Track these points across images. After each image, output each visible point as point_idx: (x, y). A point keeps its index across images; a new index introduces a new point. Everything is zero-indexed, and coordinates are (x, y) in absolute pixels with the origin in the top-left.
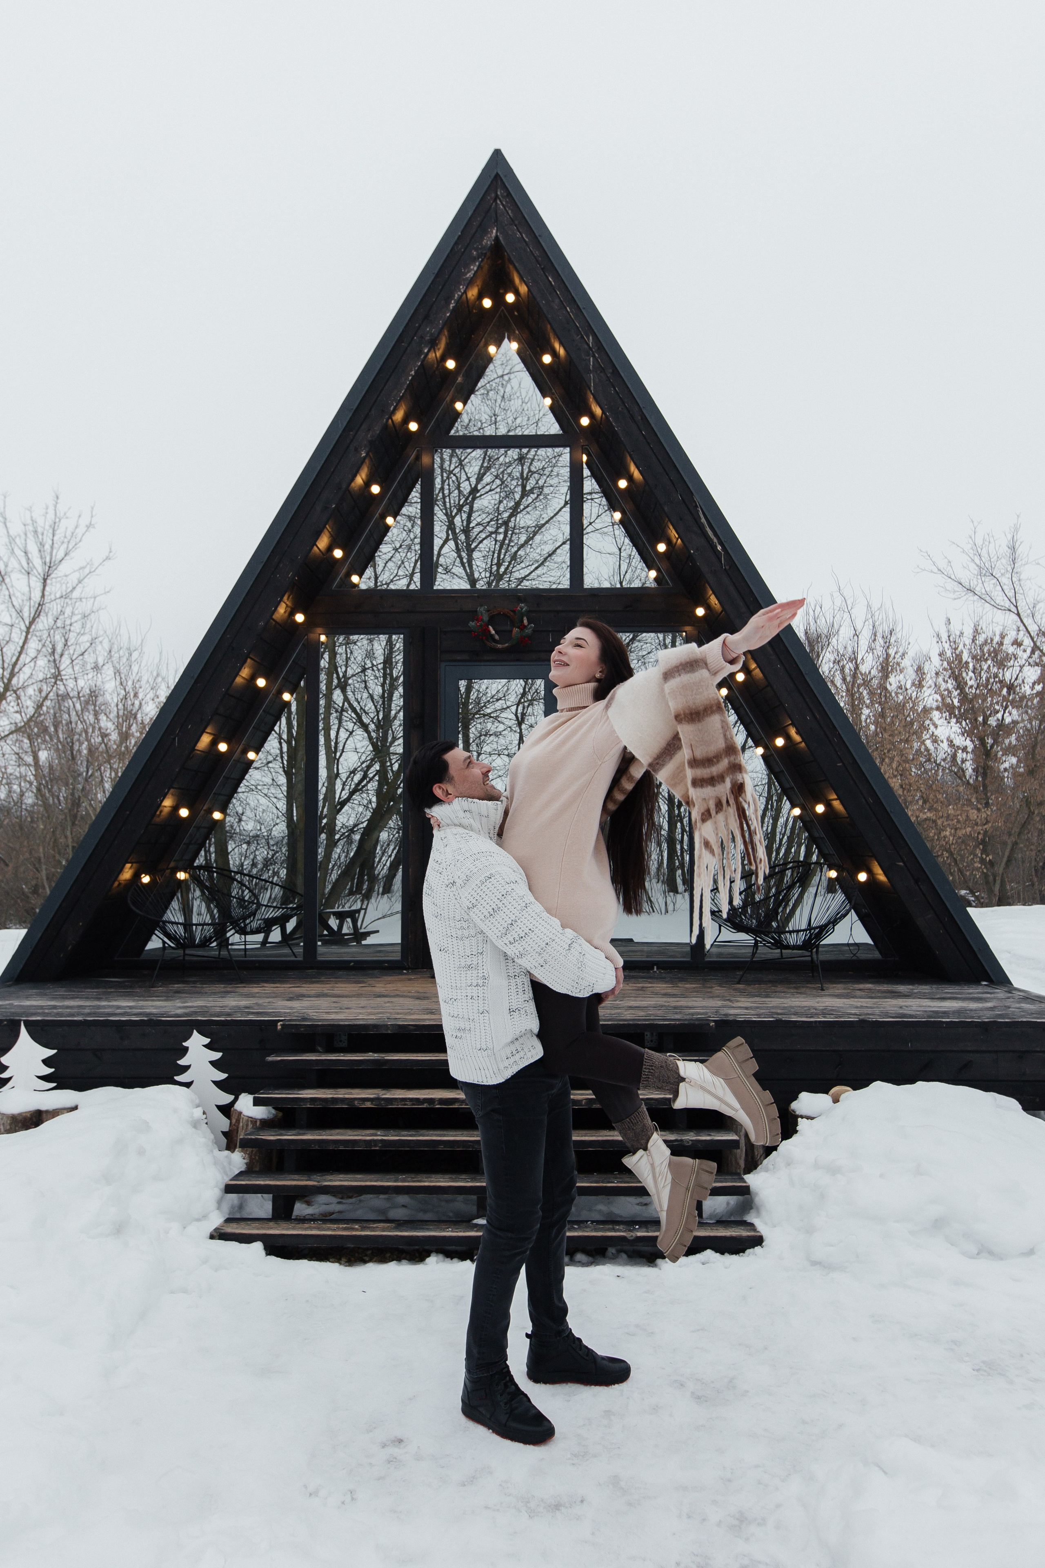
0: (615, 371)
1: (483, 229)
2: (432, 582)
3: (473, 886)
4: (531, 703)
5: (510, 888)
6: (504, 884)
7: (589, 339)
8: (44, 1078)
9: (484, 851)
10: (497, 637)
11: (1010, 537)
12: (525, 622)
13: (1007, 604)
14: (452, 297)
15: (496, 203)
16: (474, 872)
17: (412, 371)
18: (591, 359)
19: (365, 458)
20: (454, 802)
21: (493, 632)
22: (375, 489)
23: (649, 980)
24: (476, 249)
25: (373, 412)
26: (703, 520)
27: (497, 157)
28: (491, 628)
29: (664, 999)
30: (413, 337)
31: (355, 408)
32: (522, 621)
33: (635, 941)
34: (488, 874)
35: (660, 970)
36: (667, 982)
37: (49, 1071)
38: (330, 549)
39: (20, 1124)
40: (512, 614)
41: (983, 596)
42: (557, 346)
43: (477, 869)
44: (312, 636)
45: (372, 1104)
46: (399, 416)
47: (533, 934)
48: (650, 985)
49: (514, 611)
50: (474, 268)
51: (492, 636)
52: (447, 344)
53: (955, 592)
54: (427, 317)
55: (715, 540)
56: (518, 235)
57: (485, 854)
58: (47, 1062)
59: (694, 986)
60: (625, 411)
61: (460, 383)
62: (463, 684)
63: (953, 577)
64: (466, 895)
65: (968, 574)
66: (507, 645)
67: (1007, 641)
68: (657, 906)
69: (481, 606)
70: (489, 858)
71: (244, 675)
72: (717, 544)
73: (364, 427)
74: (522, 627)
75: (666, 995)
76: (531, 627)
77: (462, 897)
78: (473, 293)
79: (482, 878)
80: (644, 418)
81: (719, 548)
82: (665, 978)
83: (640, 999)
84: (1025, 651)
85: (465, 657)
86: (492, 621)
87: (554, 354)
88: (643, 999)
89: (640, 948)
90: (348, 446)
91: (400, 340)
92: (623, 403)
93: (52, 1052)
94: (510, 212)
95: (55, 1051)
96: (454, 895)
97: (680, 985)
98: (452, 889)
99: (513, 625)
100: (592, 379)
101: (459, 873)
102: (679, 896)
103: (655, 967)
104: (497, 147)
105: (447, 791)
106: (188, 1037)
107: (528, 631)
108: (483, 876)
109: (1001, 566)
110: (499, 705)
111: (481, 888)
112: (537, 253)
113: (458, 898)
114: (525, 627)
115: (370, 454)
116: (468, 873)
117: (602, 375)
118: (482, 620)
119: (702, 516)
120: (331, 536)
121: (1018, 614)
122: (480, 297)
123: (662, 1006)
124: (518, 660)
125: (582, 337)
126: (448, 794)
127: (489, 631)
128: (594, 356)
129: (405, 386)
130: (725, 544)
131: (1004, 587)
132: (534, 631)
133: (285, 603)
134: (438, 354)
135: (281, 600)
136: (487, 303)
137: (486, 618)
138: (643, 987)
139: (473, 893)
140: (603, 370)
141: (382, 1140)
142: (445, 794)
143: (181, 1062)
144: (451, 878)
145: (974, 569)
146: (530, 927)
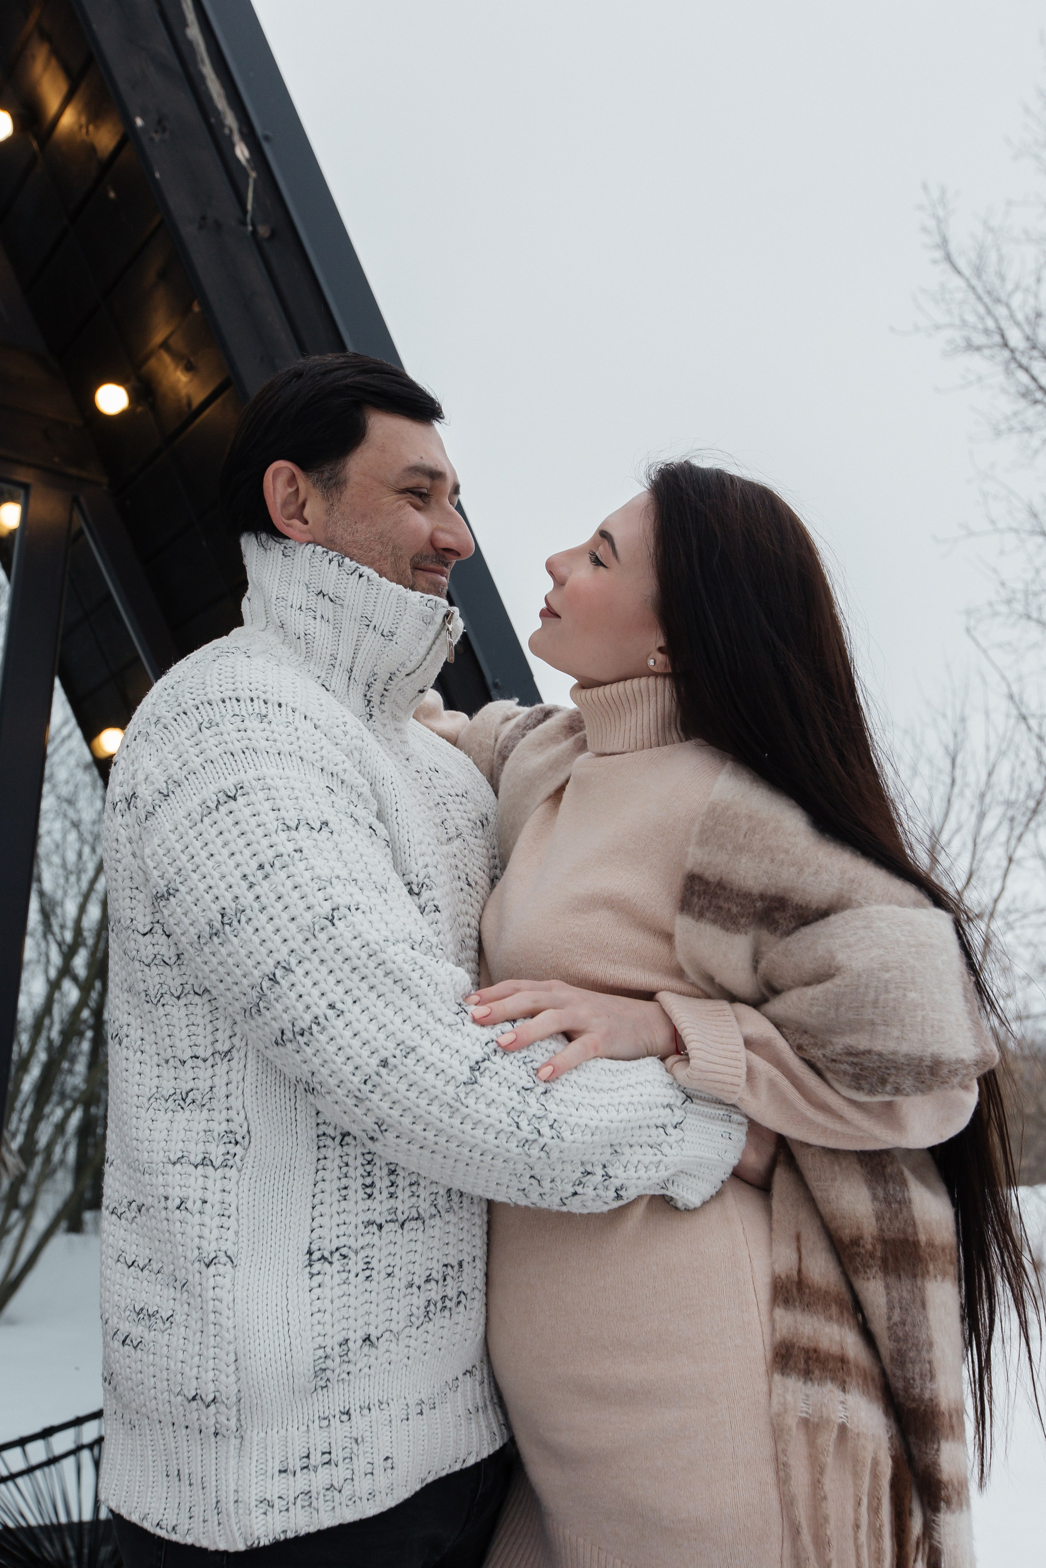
6: (272, 826)
26: (194, 32)
34: (229, 784)
47: (340, 1023)
55: (230, 120)
72: (236, 137)
79: (210, 793)
81: (242, 152)
108: (213, 788)
119: (191, 16)
146: (331, 997)
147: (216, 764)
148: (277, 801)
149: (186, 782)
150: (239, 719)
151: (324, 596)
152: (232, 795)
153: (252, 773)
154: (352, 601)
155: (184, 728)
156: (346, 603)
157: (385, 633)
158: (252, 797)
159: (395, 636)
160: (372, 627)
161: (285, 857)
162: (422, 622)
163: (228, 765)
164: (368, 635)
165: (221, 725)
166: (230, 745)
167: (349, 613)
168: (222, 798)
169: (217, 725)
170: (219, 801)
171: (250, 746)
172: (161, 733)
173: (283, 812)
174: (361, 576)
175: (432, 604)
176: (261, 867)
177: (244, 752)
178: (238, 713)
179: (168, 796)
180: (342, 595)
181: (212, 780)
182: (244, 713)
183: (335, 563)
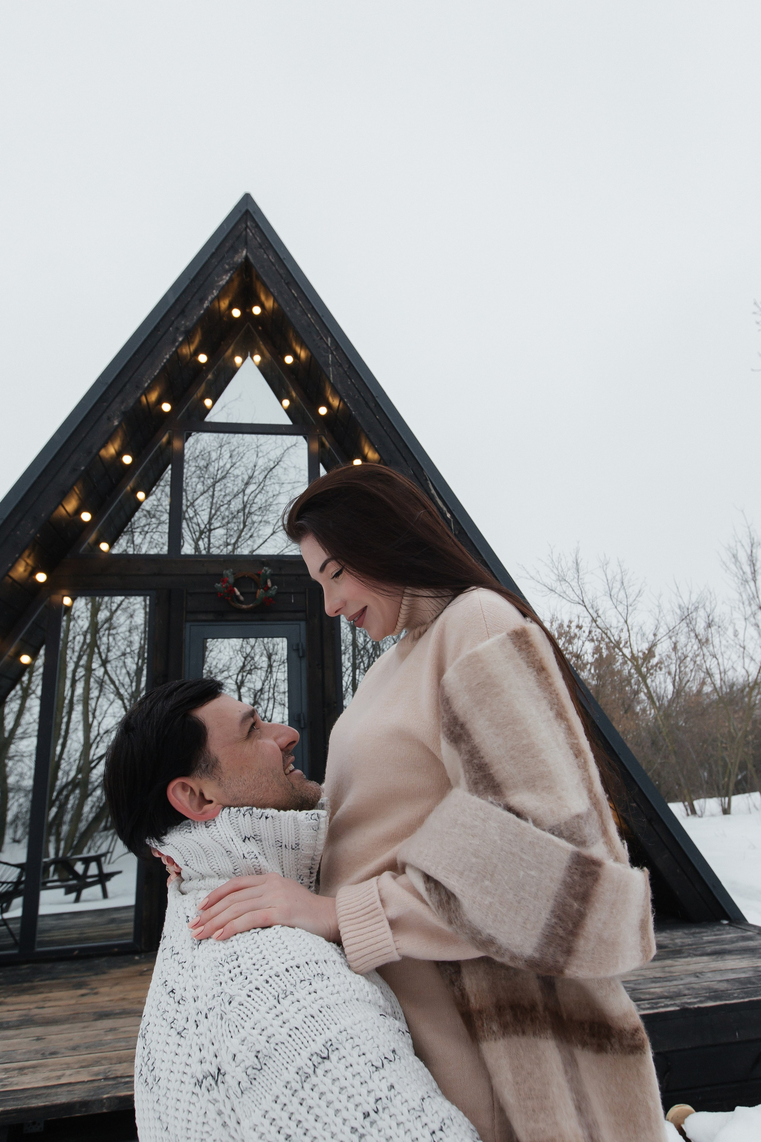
0: (351, 365)
1: (234, 250)
2: (180, 547)
3: (278, 1088)
4: (250, 672)
5: (384, 1085)
7: (327, 340)
9: (301, 961)
10: (242, 598)
11: (574, 556)
12: (269, 583)
13: (577, 599)
14: (207, 299)
15: (246, 231)
16: (278, 1038)
17: (166, 354)
18: (330, 356)
19: (117, 426)
20: (218, 820)
21: (238, 593)
22: (127, 459)
24: (228, 264)
25: (128, 386)
26: (433, 491)
27: (247, 199)
28: (236, 590)
30: (168, 329)
31: (110, 382)
32: (266, 583)
34: (317, 1047)
38: (78, 512)
40: (257, 577)
41: (562, 594)
42: (298, 350)
43: (285, 1030)
44: (55, 598)
46: (153, 397)
49: (258, 575)
50: (226, 278)
51: (237, 597)
52: (201, 342)
53: (543, 591)
54: (183, 312)
55: (445, 509)
56: (265, 256)
57: (306, 972)
60: (361, 399)
61: (209, 380)
62: (210, 642)
63: (541, 582)
64: (257, 1117)
65: (551, 580)
66: (251, 605)
67: (574, 625)
69: (227, 569)
70: (318, 984)
72: (447, 513)
73: (118, 399)
74: (267, 589)
76: (275, 589)
77: (245, 1123)
78: (224, 304)
80: (377, 405)
81: (449, 515)
84: (584, 632)
85: (211, 617)
86: (237, 583)
87: (296, 356)
90: (102, 415)
91: (156, 328)
92: (360, 393)
94: (258, 239)
96: (220, 1113)
98: (214, 1094)
99: (257, 587)
100: (331, 373)
101: (234, 1044)
104: (248, 191)
105: (202, 794)
107: (272, 592)
108: (305, 1054)
109: (570, 575)
110: (225, 674)
111: (301, 1094)
112: (281, 271)
113: (232, 1123)
114: (269, 588)
115: (123, 424)
116: (261, 1045)
117: (340, 369)
118: (228, 582)
119: (432, 488)
120: (80, 499)
121: (585, 606)
122: (231, 307)
124: (262, 620)
125: (322, 338)
126: (203, 801)
127: (235, 593)
128: (332, 353)
129: (160, 367)
130: (454, 512)
131: (574, 588)
132: (278, 593)
133: (25, 561)
134: (192, 348)
135: (20, 556)
136: (236, 313)
137: (231, 580)
139: (276, 1112)
140: (341, 365)
142: (196, 802)
144: (210, 1057)
145: (554, 578)
147: (301, 1030)
148: (362, 1047)
149: (277, 1054)
150: (307, 983)
151: (249, 839)
152: (324, 1055)
153: (335, 1029)
154: (266, 834)
155: (262, 1003)
156: (263, 837)
157: (294, 847)
158: (343, 1052)
159: (300, 846)
160: (283, 846)
161: (384, 1100)
162: (312, 831)
163: (312, 1027)
164: (284, 853)
165: (295, 993)
166: (309, 1009)
167: (267, 843)
168: (316, 1059)
169: (292, 993)
170: (314, 1065)
171: (324, 1005)
172: (236, 1010)
173: (368, 1055)
174: (267, 818)
175: (315, 816)
176: (366, 1115)
177: (321, 1012)
178: (303, 979)
179: (262, 1069)
180: (258, 833)
181: (302, 1046)
182: (307, 977)
183: (248, 815)
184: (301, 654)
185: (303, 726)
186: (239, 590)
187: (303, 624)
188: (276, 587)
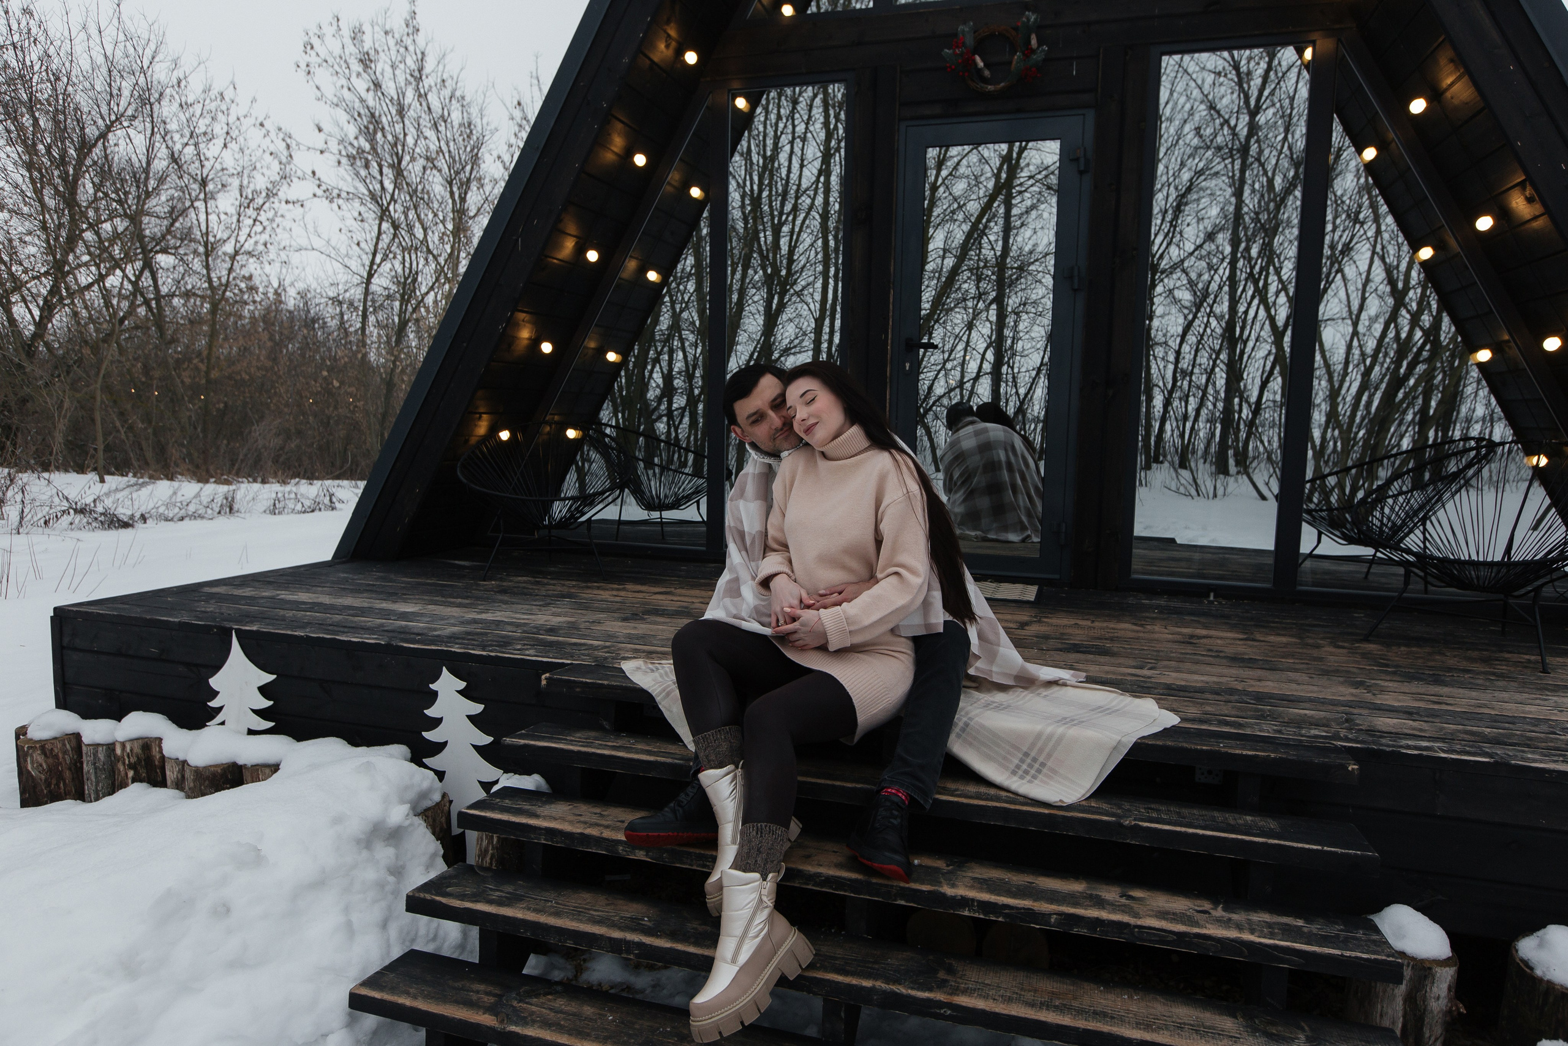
8: (261, 713)
10: (987, 73)
12: (1034, 42)
21: (981, 64)
23: (1202, 620)
28: (978, 58)
29: (1234, 671)
32: (1029, 42)
33: (1179, 541)
35: (1221, 600)
36: (1233, 627)
37: (267, 703)
39: (207, 782)
40: (1011, 29)
45: (647, 855)
48: (1204, 632)
49: (1015, 26)
51: (979, 71)
58: (264, 690)
59: (1284, 639)
62: (932, 153)
66: (1002, 84)
68: (1203, 488)
69: (963, 22)
71: (615, 149)
74: (1029, 51)
75: (1236, 660)
76: (1043, 50)
82: (1228, 617)
83: (1188, 665)
85: (937, 109)
86: (980, 46)
88: (1195, 667)
89: (1186, 554)
93: (270, 678)
95: (274, 677)
97: (1258, 636)
99: (1014, 50)
102: (1231, 480)
103: (1212, 595)
106: (436, 677)
107: (1038, 57)
114: (1033, 51)
118: (964, 46)
123: (1232, 691)
124: (1018, 109)
127: (976, 64)
132: (1048, 58)
133: (668, 34)
137: (969, 41)
138: (1192, 636)
141: (640, 945)
143: (430, 712)
184: (1082, 168)
185: (1076, 287)
186: (983, 60)
187: (1090, 115)
188: (1045, 48)
